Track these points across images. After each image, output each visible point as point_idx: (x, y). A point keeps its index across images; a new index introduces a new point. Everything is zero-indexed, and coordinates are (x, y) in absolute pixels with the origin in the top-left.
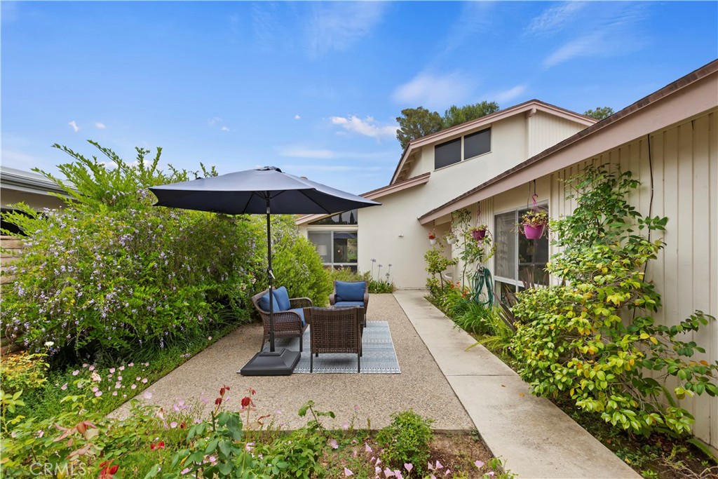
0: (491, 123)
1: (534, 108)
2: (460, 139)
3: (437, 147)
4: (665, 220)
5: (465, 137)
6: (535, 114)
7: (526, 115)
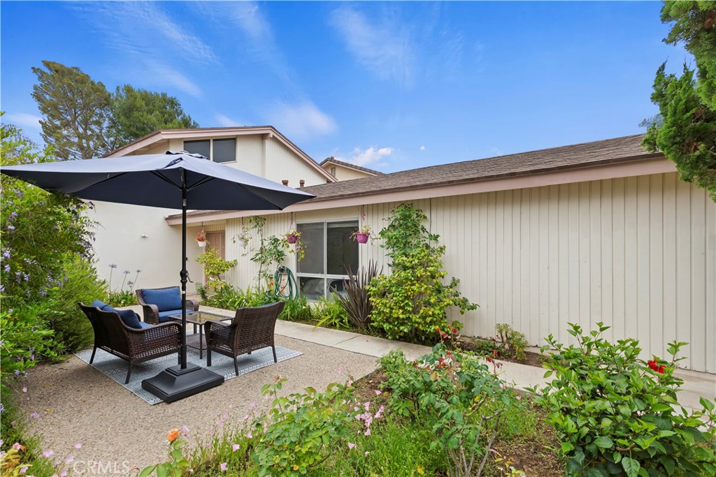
0: (237, 136)
1: (272, 134)
2: (209, 140)
3: (185, 142)
4: (438, 236)
5: (214, 140)
6: (272, 138)
7: (263, 137)
